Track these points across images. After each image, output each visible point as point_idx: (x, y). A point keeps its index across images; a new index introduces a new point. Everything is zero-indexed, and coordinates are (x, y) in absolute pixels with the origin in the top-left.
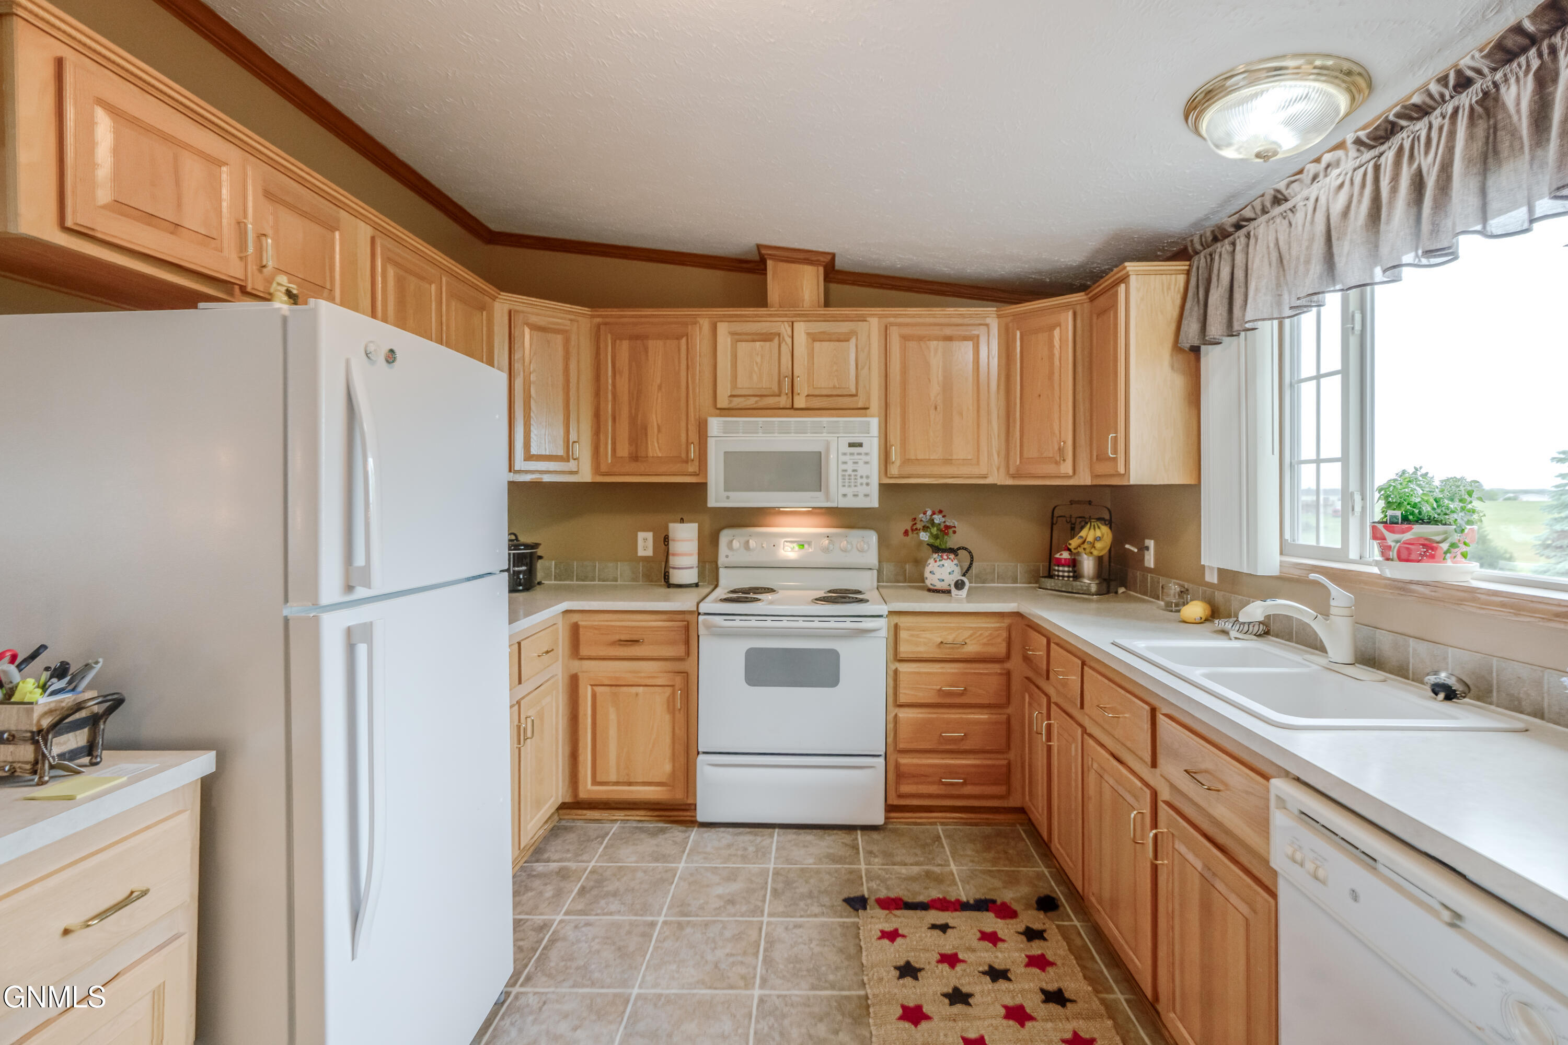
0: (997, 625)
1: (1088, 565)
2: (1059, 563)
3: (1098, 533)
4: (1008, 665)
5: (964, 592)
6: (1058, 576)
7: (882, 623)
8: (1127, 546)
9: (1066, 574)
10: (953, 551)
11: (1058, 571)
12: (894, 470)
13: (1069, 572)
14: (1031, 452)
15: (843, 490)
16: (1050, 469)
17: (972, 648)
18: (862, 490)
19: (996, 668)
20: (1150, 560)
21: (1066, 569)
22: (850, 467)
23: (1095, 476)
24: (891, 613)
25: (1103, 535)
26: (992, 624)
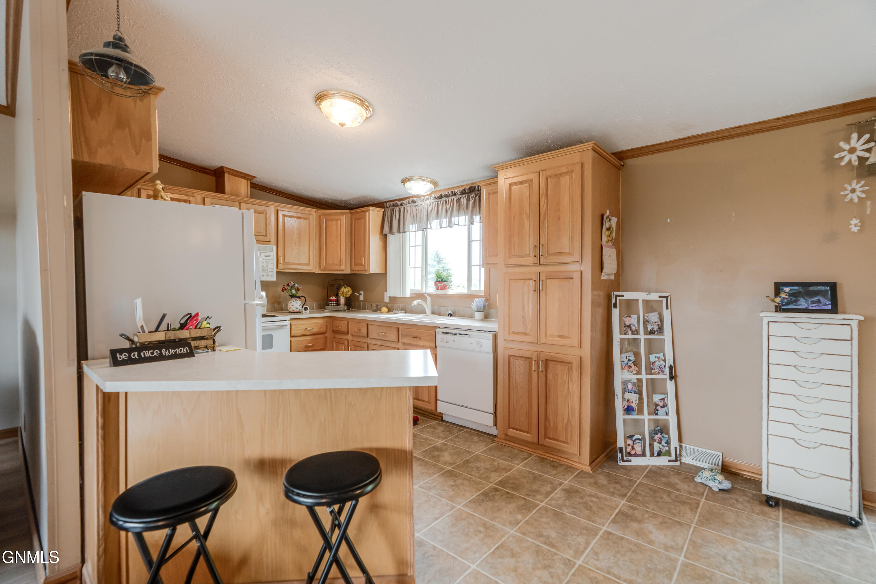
0: (323, 321)
1: (342, 300)
2: (331, 300)
3: (347, 290)
4: (326, 335)
5: (308, 311)
6: (332, 305)
7: (288, 323)
8: (356, 294)
9: (334, 304)
10: (299, 297)
11: (332, 303)
12: (280, 266)
13: (335, 303)
14: (330, 261)
15: (264, 274)
16: (337, 268)
17: (316, 330)
18: (271, 274)
19: (322, 336)
20: (362, 298)
21: (334, 303)
22: (265, 264)
23: (352, 270)
24: (292, 319)
25: (349, 290)
26: (321, 321)
